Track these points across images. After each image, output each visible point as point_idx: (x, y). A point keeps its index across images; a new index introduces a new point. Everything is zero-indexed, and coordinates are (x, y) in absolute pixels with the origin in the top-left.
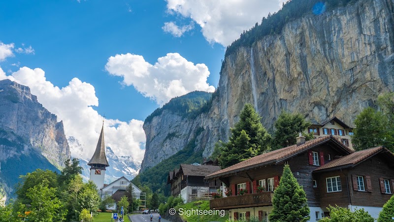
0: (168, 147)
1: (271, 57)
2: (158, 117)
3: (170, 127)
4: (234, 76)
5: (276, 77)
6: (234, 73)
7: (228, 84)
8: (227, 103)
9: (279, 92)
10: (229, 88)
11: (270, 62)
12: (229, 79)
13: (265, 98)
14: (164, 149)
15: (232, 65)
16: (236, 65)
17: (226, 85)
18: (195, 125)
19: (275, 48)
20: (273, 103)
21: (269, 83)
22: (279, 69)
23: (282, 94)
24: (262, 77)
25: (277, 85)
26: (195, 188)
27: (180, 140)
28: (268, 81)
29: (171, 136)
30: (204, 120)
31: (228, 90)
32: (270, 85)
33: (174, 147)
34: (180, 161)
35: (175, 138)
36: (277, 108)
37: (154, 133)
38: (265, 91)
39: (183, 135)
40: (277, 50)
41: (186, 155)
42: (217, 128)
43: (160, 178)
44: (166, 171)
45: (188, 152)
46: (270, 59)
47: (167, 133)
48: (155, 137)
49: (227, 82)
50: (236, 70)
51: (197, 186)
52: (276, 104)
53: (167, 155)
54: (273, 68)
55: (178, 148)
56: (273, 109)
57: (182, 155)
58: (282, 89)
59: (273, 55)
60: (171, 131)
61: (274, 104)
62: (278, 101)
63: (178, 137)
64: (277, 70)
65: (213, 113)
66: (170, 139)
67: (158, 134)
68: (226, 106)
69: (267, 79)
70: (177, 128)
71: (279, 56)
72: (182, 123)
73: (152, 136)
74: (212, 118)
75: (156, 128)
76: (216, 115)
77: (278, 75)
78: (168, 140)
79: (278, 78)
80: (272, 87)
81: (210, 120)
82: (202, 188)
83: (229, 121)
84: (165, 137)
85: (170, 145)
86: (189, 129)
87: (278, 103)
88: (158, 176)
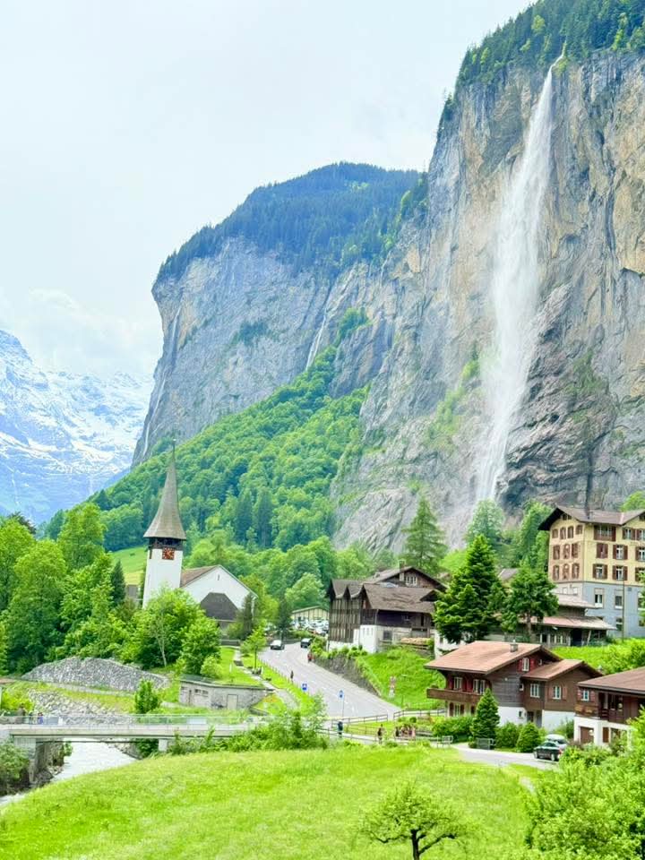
0: (239, 370)
1: (609, 124)
2: (207, 259)
3: (249, 302)
4: (481, 161)
5: (618, 194)
6: (482, 150)
7: (458, 183)
8: (453, 249)
9: (622, 247)
10: (462, 197)
11: (603, 142)
12: (463, 167)
13: (577, 254)
14: (227, 375)
15: (479, 120)
16: (492, 125)
17: (451, 184)
18: (336, 300)
19: (624, 99)
20: (598, 279)
21: (594, 209)
22: (629, 172)
23: (630, 256)
24: (573, 186)
25: (619, 223)
26: (388, 629)
27: (283, 349)
28: (591, 200)
29: (250, 333)
30: (368, 285)
31: (456, 203)
32: (598, 216)
33: (262, 373)
34: (283, 425)
35: (265, 341)
36: (609, 295)
37: (191, 315)
38: (579, 231)
39: (292, 330)
40: (629, 107)
41: (304, 406)
42: (412, 330)
43: (218, 478)
44: (238, 457)
45: (309, 393)
46: (606, 132)
47: (240, 320)
48: (195, 330)
49: (456, 173)
50: (491, 141)
51: (391, 626)
52: (609, 285)
53: (236, 397)
54: (610, 161)
55: (275, 374)
56: (596, 299)
57: (289, 404)
58: (633, 240)
59: (616, 121)
60: (253, 316)
61: (603, 283)
62: (617, 275)
63: (276, 339)
64: (624, 174)
65: (400, 266)
66: (248, 342)
67: (206, 323)
68: (448, 258)
69: (590, 193)
70: (274, 307)
71: (634, 126)
72: (292, 290)
73: (186, 329)
74: (395, 280)
75: (201, 302)
76: (410, 275)
77: (624, 188)
78: (241, 346)
79: (623, 199)
80: (602, 226)
81: (390, 288)
82: (400, 629)
83: (453, 310)
84: (231, 336)
85: (247, 365)
86: (315, 312)
87: (614, 282)
88: (209, 471)
